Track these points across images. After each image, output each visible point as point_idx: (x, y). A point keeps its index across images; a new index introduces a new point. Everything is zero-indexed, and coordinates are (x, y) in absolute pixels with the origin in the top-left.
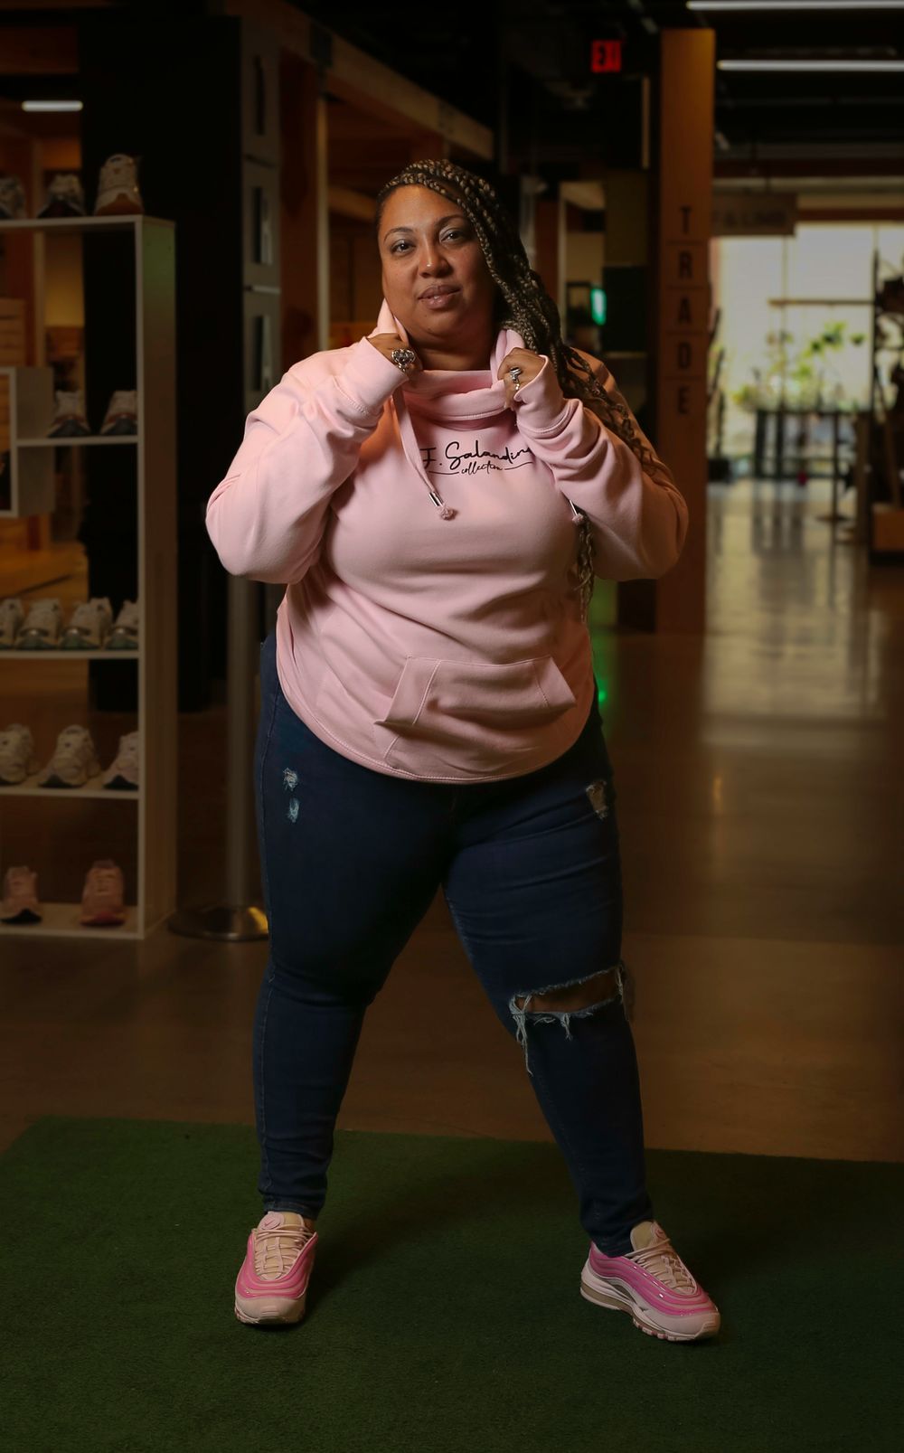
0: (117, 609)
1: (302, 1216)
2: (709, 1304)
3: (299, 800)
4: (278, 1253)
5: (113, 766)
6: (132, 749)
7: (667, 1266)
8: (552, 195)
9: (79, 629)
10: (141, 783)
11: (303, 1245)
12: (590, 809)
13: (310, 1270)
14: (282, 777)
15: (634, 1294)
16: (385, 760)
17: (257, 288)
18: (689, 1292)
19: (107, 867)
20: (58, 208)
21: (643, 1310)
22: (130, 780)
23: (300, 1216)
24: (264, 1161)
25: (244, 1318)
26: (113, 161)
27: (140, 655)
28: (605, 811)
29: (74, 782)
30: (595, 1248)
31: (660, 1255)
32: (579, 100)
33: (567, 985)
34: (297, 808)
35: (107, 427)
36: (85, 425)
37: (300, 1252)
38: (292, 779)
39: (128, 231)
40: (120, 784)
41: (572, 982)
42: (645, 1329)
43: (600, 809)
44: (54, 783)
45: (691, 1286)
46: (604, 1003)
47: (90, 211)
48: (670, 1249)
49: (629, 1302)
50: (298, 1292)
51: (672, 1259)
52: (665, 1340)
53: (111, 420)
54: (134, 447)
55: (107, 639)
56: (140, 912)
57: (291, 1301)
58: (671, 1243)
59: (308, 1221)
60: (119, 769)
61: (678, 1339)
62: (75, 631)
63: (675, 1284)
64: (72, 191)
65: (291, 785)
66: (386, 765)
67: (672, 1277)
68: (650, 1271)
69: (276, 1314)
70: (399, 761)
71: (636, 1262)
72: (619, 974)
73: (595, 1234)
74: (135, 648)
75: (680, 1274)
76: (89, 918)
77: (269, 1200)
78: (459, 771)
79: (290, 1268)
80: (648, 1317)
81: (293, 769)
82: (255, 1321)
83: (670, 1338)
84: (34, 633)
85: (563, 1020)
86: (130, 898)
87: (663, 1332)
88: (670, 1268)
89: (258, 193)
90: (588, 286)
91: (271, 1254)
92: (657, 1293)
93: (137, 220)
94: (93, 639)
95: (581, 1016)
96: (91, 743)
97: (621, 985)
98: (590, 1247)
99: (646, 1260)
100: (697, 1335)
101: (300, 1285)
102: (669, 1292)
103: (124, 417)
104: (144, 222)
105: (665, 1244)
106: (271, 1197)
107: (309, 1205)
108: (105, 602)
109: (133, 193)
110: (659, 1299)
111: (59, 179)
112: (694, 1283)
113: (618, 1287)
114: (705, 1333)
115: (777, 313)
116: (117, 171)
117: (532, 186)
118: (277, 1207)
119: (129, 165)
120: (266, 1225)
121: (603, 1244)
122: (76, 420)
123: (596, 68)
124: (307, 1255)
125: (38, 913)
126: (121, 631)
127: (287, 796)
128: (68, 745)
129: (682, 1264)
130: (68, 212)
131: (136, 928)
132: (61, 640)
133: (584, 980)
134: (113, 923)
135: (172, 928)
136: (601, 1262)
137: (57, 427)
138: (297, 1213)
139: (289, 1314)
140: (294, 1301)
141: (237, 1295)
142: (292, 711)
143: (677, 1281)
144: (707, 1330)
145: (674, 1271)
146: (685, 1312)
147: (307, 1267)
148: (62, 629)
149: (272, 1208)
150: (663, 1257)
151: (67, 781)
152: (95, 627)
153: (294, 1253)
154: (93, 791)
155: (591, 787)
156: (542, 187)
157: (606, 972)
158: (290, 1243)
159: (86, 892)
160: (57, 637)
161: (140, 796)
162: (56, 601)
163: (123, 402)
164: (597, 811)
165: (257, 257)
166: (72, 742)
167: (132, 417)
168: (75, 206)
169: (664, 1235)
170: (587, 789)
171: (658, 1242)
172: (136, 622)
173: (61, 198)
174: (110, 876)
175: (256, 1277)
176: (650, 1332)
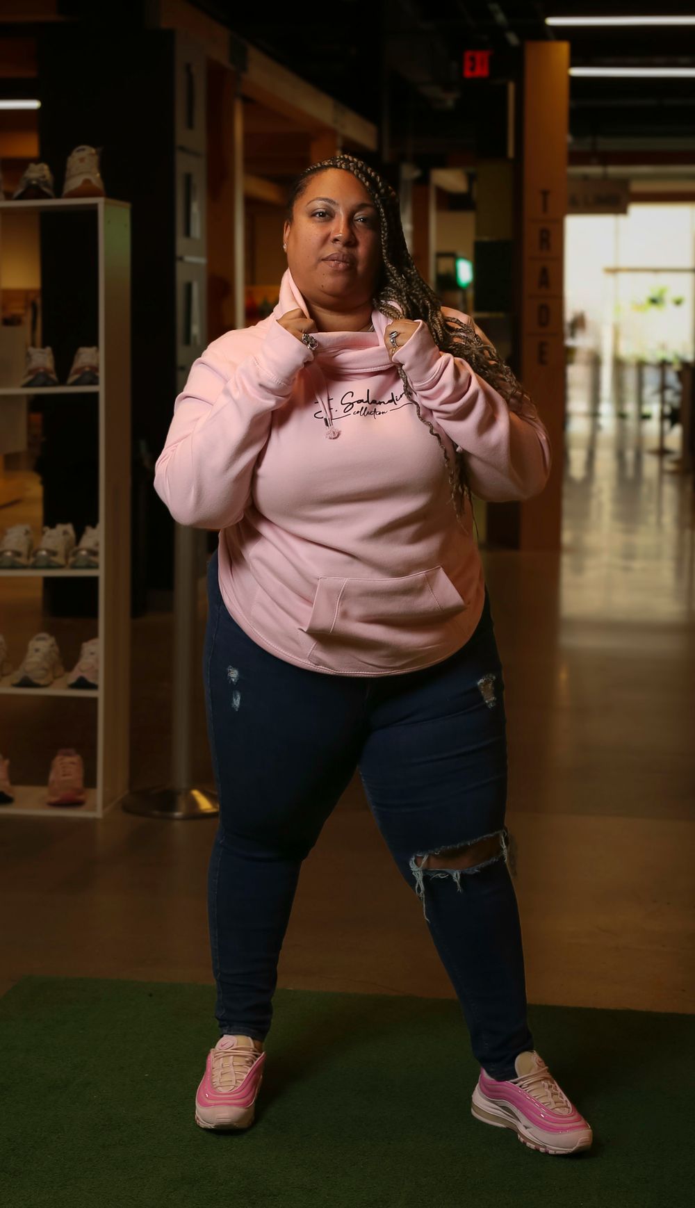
0: (79, 533)
1: (252, 1038)
2: (582, 1122)
3: (240, 691)
4: (232, 1069)
5: (76, 669)
6: (92, 654)
7: (547, 1090)
8: (424, 181)
9: (48, 551)
10: (101, 683)
11: (253, 1063)
12: (481, 699)
13: (259, 1085)
14: (226, 673)
15: (518, 1113)
16: (309, 658)
17: (188, 259)
18: (565, 1112)
19: (69, 755)
20: (34, 191)
21: (526, 1128)
22: (91, 680)
23: (250, 1038)
24: (219, 993)
25: (203, 1124)
26: (78, 151)
27: (100, 573)
28: (494, 701)
29: (42, 682)
30: (484, 1073)
31: (540, 1081)
32: (450, 100)
33: (458, 846)
34: (239, 698)
35: (71, 379)
36: (54, 376)
37: (250, 1069)
38: (234, 674)
39: (92, 212)
40: (82, 684)
41: (462, 844)
42: (528, 1144)
43: (489, 700)
44: (26, 683)
45: (567, 1107)
46: (490, 862)
47: (59, 194)
48: (548, 1075)
49: (514, 1121)
50: (248, 1102)
51: (550, 1084)
52: (547, 1153)
53: (77, 372)
54: (95, 396)
55: (71, 560)
56: (99, 793)
57: (241, 1110)
58: (548, 1071)
59: (257, 1042)
60: (82, 671)
61: (557, 1152)
62: (44, 553)
63: (553, 1105)
64: (44, 177)
65: (233, 680)
66: (309, 663)
67: (551, 1100)
68: (533, 1094)
69: (228, 1120)
70: (320, 659)
71: (520, 1086)
72: (502, 837)
73: (486, 1062)
74: (96, 567)
75: (558, 1098)
76: (54, 799)
77: (225, 1026)
78: (370, 666)
79: (241, 1082)
80: (530, 1133)
81: (235, 667)
82: (212, 1126)
83: (551, 1152)
84: (9, 554)
85: (454, 876)
86: (89, 780)
87: (545, 1147)
88: (548, 1091)
89: (188, 178)
90: (454, 256)
91: (227, 1070)
92: (539, 1113)
93: (100, 201)
94: (59, 559)
95: (470, 872)
96: (56, 649)
97: (505, 847)
98: (480, 1072)
99: (529, 1085)
100: (574, 1149)
101: (248, 1098)
102: (548, 1111)
103: (87, 369)
104: (106, 204)
105: (545, 1071)
106: (225, 1023)
107: (256, 1028)
108: (69, 528)
109: (96, 178)
110: (540, 1119)
111: (32, 166)
112: (569, 1104)
113: (504, 1108)
114: (580, 1147)
115: (610, 279)
116: (82, 160)
117: (409, 173)
118: (230, 1031)
119: (92, 155)
120: (222, 1046)
121: (492, 1070)
122: (46, 373)
123: (468, 74)
124: (256, 1071)
125: (11, 795)
126: (84, 553)
127: (231, 688)
128: (37, 650)
129: (558, 1088)
130: (41, 195)
131: (96, 808)
132: (32, 560)
133: (472, 842)
134: (75, 803)
135: (126, 808)
136: (489, 1086)
137: (30, 378)
138: (248, 1036)
139: (238, 1121)
140: (246, 1110)
141: (197, 1104)
142: (232, 619)
143: (555, 1103)
144: (582, 1145)
145: (553, 1094)
146: (563, 1130)
147: (255, 1082)
148: (33, 551)
149: (226, 1031)
150: (543, 1082)
151: (36, 681)
152: (61, 549)
153: (246, 1070)
154: (59, 690)
155: (481, 681)
156: (416, 173)
157: (491, 835)
158: (241, 1061)
159: (52, 777)
160: (28, 558)
161: (99, 694)
162: (27, 527)
163: (85, 357)
164: (487, 702)
165: (187, 232)
166: (41, 647)
167: (95, 369)
168: (45, 190)
169: (543, 1064)
170: (479, 683)
171: (539, 1069)
172: (97, 544)
173: (34, 182)
174: (73, 763)
175: (213, 1089)
176: (533, 1146)
